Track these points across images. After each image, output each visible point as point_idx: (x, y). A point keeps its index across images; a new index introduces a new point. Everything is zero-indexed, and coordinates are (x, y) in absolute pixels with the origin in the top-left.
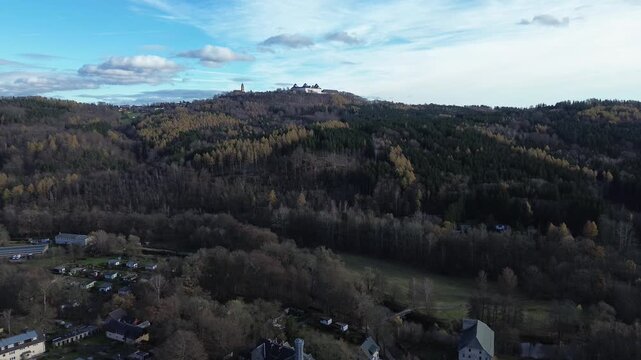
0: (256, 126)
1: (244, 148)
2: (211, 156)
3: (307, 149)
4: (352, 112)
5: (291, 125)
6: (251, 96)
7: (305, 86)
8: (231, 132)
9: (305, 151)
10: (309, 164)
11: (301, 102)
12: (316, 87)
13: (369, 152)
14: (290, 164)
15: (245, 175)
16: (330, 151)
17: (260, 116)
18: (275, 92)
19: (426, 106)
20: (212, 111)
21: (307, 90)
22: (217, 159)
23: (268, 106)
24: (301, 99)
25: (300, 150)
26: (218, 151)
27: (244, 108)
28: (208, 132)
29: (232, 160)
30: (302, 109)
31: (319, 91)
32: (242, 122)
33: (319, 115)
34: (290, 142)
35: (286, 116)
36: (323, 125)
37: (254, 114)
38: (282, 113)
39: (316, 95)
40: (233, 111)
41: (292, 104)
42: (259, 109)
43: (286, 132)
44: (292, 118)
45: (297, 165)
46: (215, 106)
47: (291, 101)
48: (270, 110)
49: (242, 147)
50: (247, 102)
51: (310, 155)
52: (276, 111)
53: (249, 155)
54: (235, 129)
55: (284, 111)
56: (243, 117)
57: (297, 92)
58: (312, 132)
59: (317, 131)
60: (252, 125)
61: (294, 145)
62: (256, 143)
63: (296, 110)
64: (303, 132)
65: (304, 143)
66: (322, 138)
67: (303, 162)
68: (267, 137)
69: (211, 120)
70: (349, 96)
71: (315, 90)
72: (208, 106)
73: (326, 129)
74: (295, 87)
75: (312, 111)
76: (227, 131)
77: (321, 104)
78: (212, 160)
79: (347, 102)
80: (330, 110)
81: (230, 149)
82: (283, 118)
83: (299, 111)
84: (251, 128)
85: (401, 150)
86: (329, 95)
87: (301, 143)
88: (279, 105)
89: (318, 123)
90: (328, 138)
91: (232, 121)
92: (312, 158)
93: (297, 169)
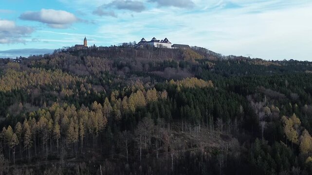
0: (96, 84)
1: (65, 120)
2: (14, 130)
3: (159, 120)
4: (207, 68)
5: (137, 83)
6: (94, 51)
7: (154, 40)
8: (65, 92)
9: (156, 123)
10: (162, 143)
11: (149, 57)
12: (166, 41)
13: (249, 124)
14: (132, 145)
15: (62, 162)
16: (193, 123)
17: (102, 72)
18: (120, 47)
19: (285, 61)
20: (47, 67)
21: (155, 44)
22: (22, 136)
23: (112, 62)
24: (150, 54)
25: (148, 121)
26: (26, 124)
27: (84, 64)
28: (36, 92)
29: (45, 138)
30: (150, 64)
31: (169, 46)
32: (81, 80)
33: (170, 71)
34: (133, 109)
35: (133, 72)
36: (179, 84)
37: (96, 70)
38: (127, 69)
39: (166, 49)
40: (71, 67)
41: (139, 59)
42: (102, 65)
43: (128, 94)
44: (139, 74)
45: (143, 145)
46: (53, 62)
47: (139, 56)
48: (114, 66)
49: (62, 116)
50: (89, 57)
51: (162, 130)
52: (120, 67)
53: (71, 129)
54: (70, 88)
55: (130, 67)
56: (82, 73)
57: (145, 47)
58: (165, 95)
59: (172, 92)
60: (92, 83)
61: (140, 114)
62: (84, 112)
63: (143, 66)
64: (153, 95)
65: (154, 109)
66: (181, 103)
67: (153, 140)
68: (101, 101)
69: (43, 77)
70: (201, 51)
71: (164, 45)
72: (44, 62)
73: (185, 90)
74: (143, 41)
75: (162, 67)
76: (59, 91)
77: (171, 60)
78: (15, 137)
79: (200, 57)
80: (182, 66)
81: (43, 120)
82: (129, 75)
83: (147, 66)
84: (90, 86)
85: (298, 121)
86: (180, 50)
87: (150, 109)
88: (123, 60)
89: (172, 82)
90: (189, 104)
91: (68, 78)
92: (166, 133)
93: (144, 152)
